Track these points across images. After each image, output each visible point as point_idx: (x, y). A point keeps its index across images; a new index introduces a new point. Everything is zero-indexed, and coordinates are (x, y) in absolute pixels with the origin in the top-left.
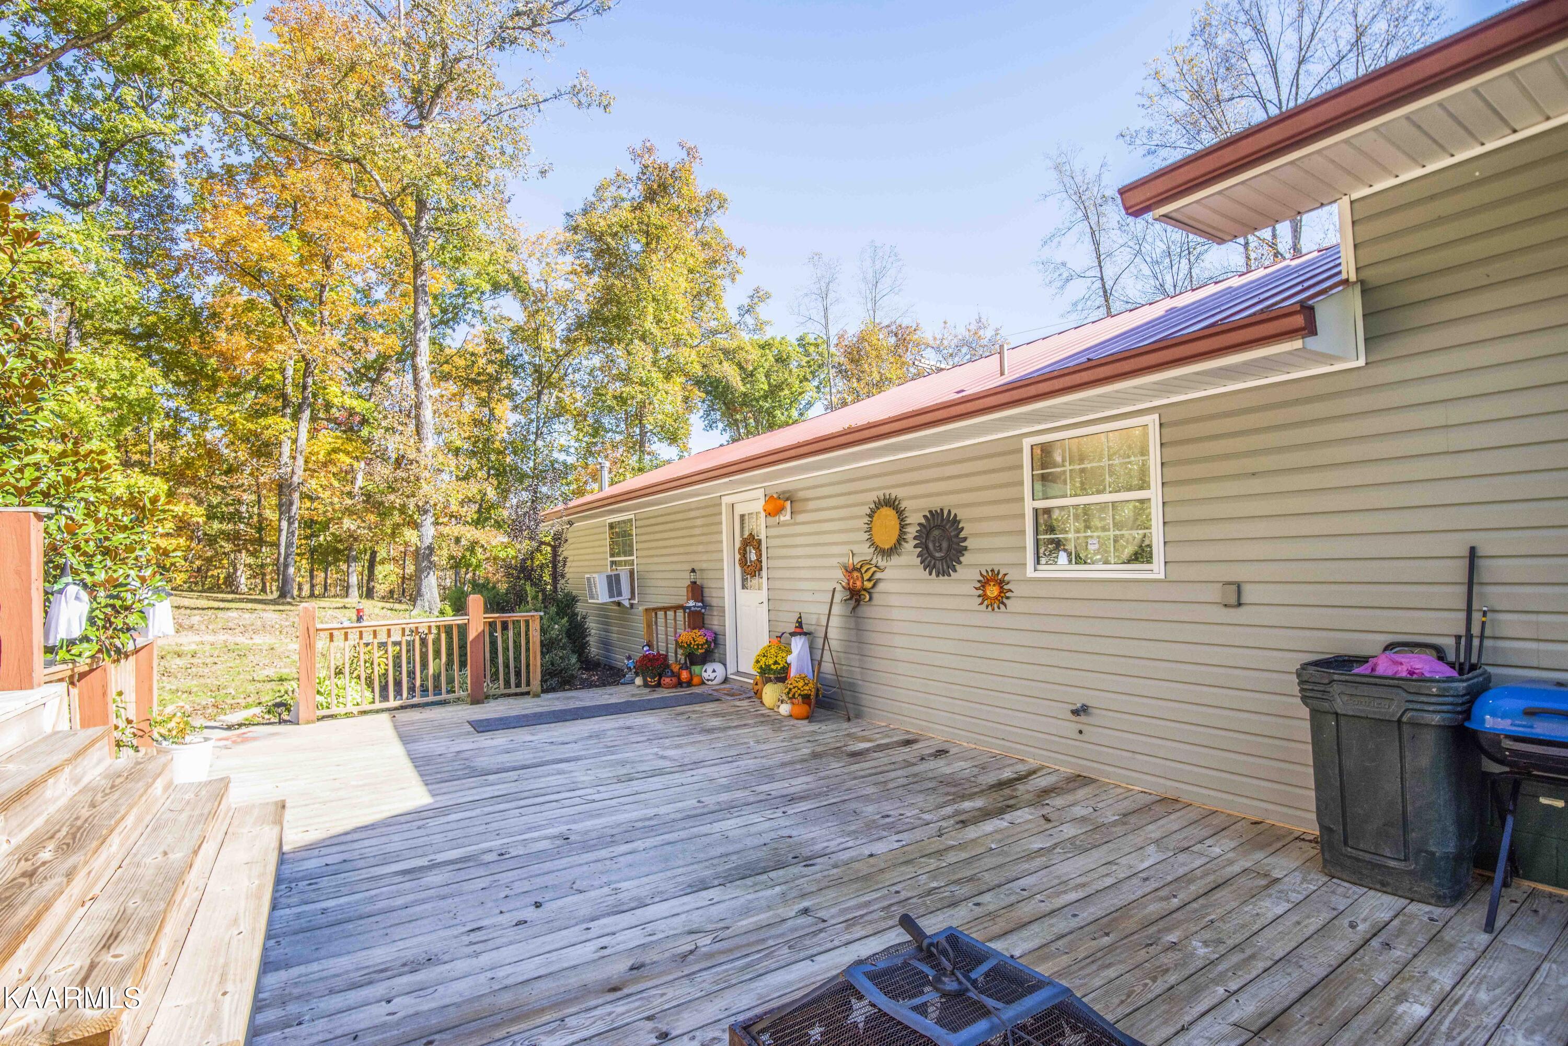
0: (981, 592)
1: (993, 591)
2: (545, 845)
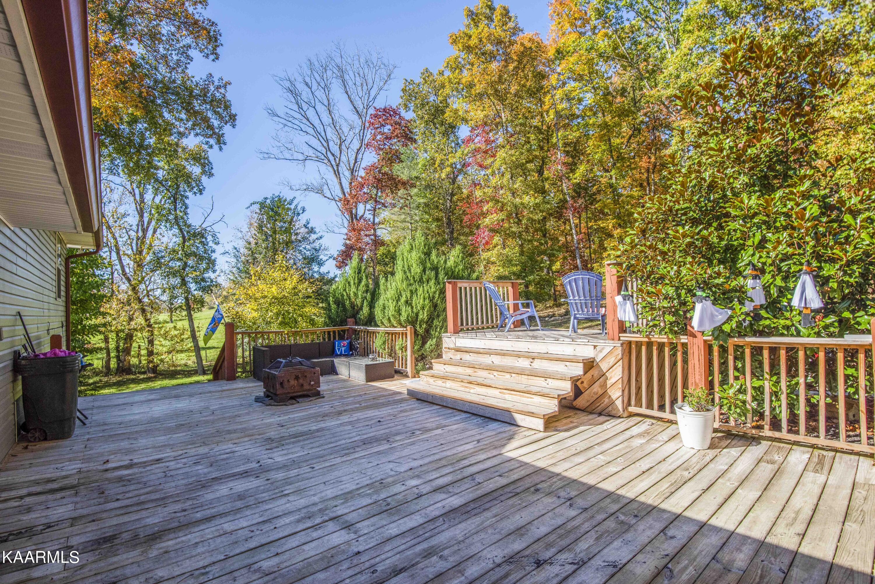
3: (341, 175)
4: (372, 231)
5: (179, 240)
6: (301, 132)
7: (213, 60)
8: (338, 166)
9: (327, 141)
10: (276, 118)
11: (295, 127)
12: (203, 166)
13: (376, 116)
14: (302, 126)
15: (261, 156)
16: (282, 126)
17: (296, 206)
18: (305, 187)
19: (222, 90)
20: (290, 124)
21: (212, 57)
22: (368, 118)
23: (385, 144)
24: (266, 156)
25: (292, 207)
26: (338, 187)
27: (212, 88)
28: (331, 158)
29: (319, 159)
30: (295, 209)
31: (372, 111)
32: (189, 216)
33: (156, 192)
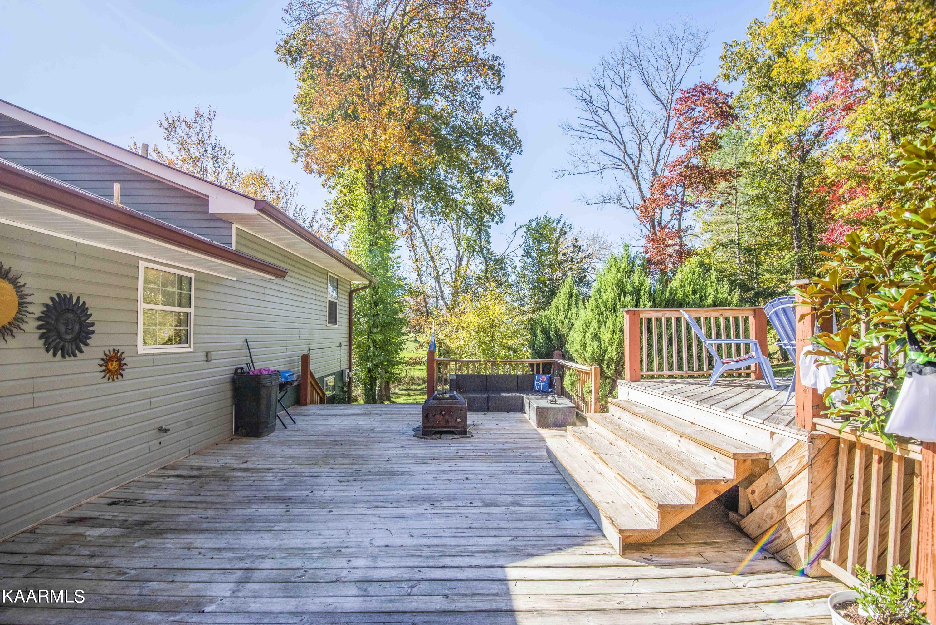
0: (104, 368)
1: (113, 366)
2: (446, 504)
3: (640, 179)
4: (677, 240)
5: (483, 267)
6: (597, 141)
7: (499, 94)
8: (636, 169)
9: (624, 144)
10: (572, 132)
11: (591, 136)
12: (505, 195)
13: (682, 100)
14: (598, 133)
15: (556, 175)
16: (578, 139)
17: (564, 224)
18: (601, 199)
19: (508, 121)
20: (585, 135)
21: (497, 91)
22: (673, 106)
23: (693, 131)
24: (561, 173)
25: (560, 226)
26: (637, 193)
27: (500, 121)
28: (629, 161)
29: (616, 167)
30: (562, 227)
31: (678, 95)
32: (491, 244)
33: (468, 225)
